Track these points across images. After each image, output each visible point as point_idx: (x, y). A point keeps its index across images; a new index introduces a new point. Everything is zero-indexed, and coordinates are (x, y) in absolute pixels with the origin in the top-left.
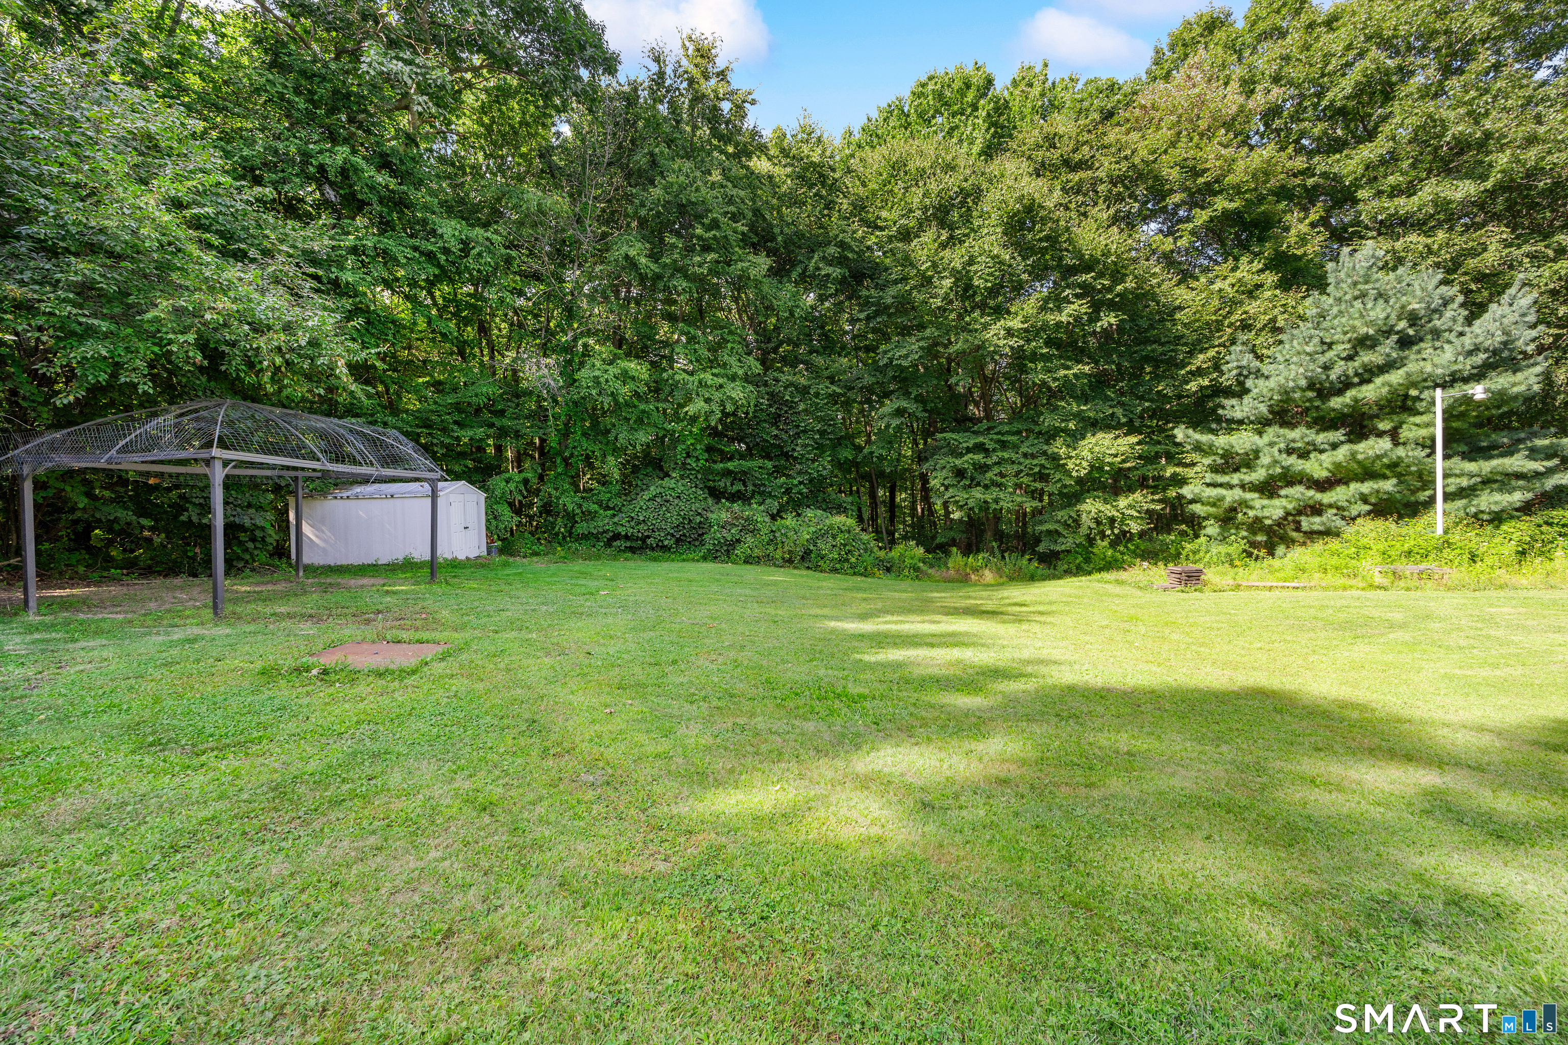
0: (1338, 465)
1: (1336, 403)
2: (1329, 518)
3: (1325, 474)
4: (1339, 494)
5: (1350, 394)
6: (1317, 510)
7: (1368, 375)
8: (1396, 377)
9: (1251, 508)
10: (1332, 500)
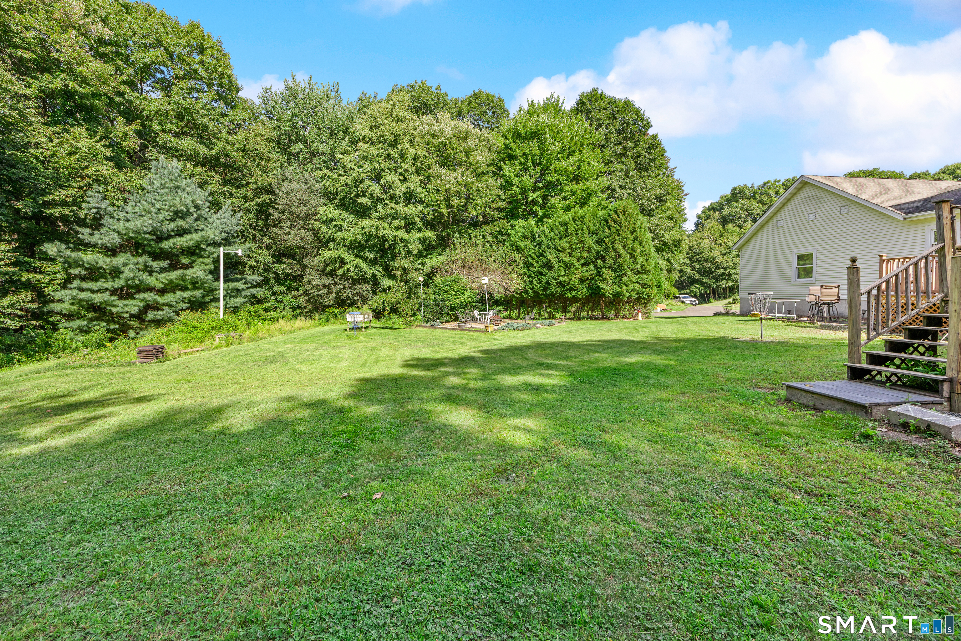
0: (171, 281)
1: (166, 245)
2: (167, 312)
3: (162, 286)
4: (169, 298)
5: (172, 241)
6: (156, 307)
7: (181, 232)
8: (196, 237)
9: (114, 306)
10: (166, 301)
